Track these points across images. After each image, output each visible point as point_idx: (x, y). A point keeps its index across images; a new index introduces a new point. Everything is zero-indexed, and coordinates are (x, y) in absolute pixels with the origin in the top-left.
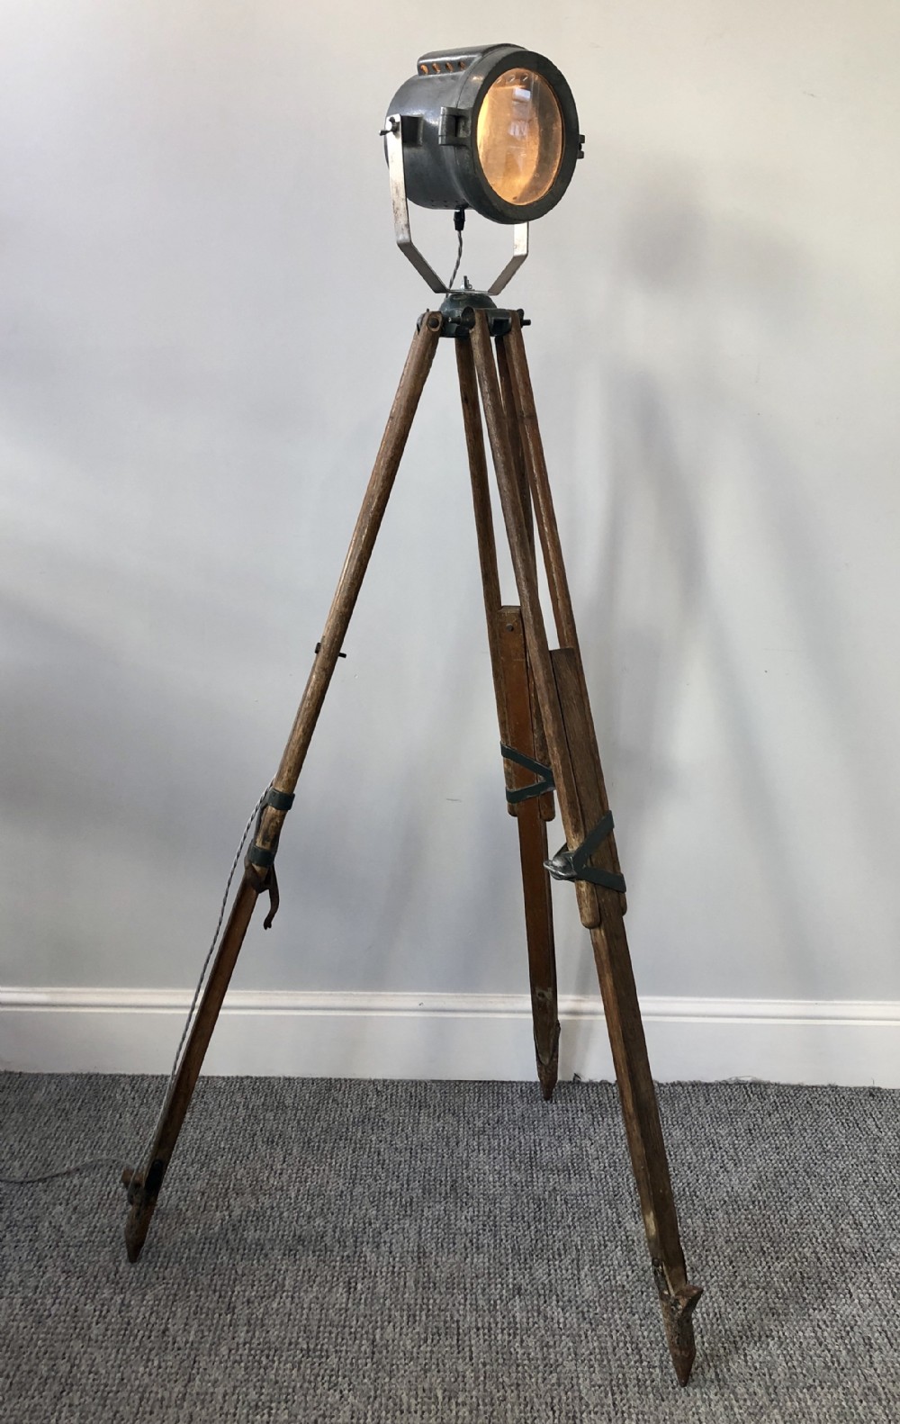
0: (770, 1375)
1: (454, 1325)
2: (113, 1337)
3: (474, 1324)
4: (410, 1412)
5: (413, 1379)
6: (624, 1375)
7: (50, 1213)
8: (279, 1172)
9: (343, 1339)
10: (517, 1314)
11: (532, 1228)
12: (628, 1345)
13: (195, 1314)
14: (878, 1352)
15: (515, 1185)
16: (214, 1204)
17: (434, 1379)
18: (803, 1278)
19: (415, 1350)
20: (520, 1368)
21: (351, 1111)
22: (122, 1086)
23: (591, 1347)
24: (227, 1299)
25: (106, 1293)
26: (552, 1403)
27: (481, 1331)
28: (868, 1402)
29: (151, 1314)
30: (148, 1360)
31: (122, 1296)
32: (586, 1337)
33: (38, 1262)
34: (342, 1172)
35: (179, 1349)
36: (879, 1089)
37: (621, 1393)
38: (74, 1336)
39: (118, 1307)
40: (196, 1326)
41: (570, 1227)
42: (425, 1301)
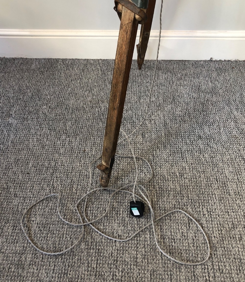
1: (180, 150)
2: (68, 153)
3: (186, 149)
4: (168, 181)
5: (168, 169)
6: (240, 168)
7: (42, 108)
9: (143, 154)
10: (201, 146)
11: (202, 114)
12: (240, 157)
15: (194, 98)
16: (95, 106)
17: (175, 169)
19: (167, 158)
20: (204, 166)
21: (136, 71)
22: (60, 62)
23: (228, 158)
25: (64, 137)
26: (216, 178)
27: (189, 152)
29: (79, 145)
30: (80, 161)
31: (69, 138)
32: (225, 154)
33: (40, 126)
34: (136, 94)
35: (90, 157)
37: (240, 175)
38: (55, 152)
39: (68, 142)
40: (94, 149)
41: (215, 114)
42: (169, 141)
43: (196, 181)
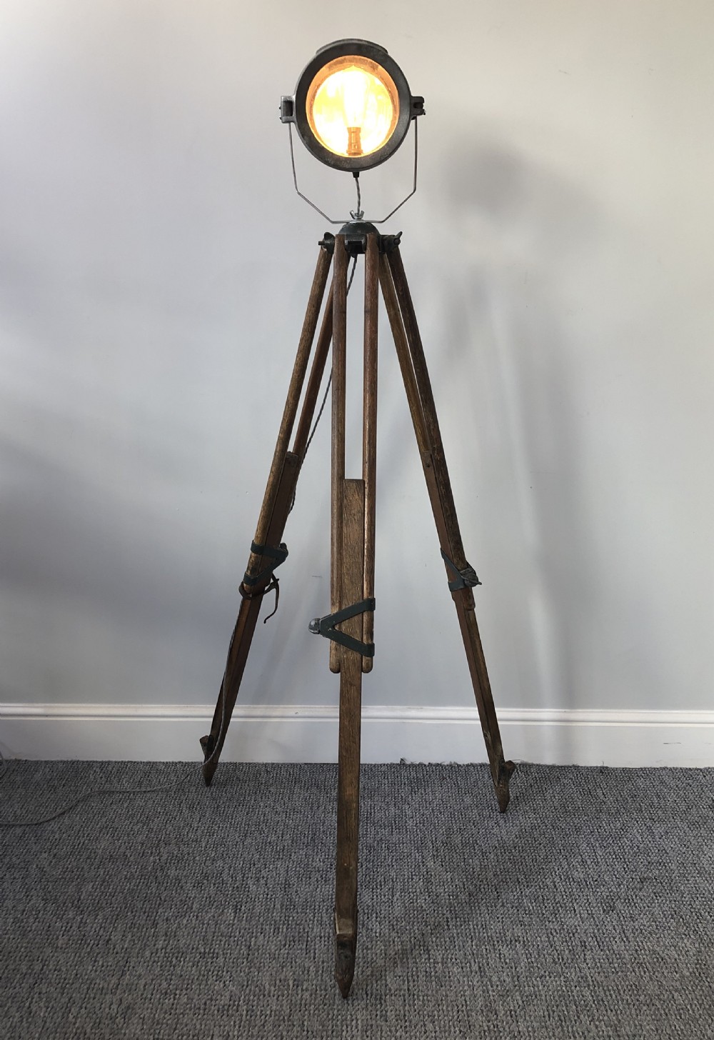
0: (516, 968)
1: (305, 935)
2: (73, 945)
3: (318, 934)
4: (270, 996)
5: (274, 973)
6: (417, 968)
7: (38, 858)
8: (195, 828)
9: (229, 945)
12: (422, 948)
13: (130, 928)
14: (590, 952)
16: (150, 851)
17: (288, 973)
18: (544, 899)
19: (277, 952)
21: (248, 785)
23: (397, 949)
24: (153, 918)
25: (71, 914)
26: (366, 988)
28: (580, 987)
29: (100, 928)
30: (95, 962)
31: (81, 916)
32: (394, 942)
33: (26, 893)
34: (238, 829)
35: (117, 953)
36: (607, 767)
37: (414, 981)
38: (47, 944)
39: (78, 924)
40: (130, 937)
41: (389, 866)
42: (287, 918)
43: (325, 996)
